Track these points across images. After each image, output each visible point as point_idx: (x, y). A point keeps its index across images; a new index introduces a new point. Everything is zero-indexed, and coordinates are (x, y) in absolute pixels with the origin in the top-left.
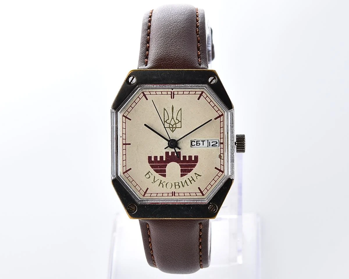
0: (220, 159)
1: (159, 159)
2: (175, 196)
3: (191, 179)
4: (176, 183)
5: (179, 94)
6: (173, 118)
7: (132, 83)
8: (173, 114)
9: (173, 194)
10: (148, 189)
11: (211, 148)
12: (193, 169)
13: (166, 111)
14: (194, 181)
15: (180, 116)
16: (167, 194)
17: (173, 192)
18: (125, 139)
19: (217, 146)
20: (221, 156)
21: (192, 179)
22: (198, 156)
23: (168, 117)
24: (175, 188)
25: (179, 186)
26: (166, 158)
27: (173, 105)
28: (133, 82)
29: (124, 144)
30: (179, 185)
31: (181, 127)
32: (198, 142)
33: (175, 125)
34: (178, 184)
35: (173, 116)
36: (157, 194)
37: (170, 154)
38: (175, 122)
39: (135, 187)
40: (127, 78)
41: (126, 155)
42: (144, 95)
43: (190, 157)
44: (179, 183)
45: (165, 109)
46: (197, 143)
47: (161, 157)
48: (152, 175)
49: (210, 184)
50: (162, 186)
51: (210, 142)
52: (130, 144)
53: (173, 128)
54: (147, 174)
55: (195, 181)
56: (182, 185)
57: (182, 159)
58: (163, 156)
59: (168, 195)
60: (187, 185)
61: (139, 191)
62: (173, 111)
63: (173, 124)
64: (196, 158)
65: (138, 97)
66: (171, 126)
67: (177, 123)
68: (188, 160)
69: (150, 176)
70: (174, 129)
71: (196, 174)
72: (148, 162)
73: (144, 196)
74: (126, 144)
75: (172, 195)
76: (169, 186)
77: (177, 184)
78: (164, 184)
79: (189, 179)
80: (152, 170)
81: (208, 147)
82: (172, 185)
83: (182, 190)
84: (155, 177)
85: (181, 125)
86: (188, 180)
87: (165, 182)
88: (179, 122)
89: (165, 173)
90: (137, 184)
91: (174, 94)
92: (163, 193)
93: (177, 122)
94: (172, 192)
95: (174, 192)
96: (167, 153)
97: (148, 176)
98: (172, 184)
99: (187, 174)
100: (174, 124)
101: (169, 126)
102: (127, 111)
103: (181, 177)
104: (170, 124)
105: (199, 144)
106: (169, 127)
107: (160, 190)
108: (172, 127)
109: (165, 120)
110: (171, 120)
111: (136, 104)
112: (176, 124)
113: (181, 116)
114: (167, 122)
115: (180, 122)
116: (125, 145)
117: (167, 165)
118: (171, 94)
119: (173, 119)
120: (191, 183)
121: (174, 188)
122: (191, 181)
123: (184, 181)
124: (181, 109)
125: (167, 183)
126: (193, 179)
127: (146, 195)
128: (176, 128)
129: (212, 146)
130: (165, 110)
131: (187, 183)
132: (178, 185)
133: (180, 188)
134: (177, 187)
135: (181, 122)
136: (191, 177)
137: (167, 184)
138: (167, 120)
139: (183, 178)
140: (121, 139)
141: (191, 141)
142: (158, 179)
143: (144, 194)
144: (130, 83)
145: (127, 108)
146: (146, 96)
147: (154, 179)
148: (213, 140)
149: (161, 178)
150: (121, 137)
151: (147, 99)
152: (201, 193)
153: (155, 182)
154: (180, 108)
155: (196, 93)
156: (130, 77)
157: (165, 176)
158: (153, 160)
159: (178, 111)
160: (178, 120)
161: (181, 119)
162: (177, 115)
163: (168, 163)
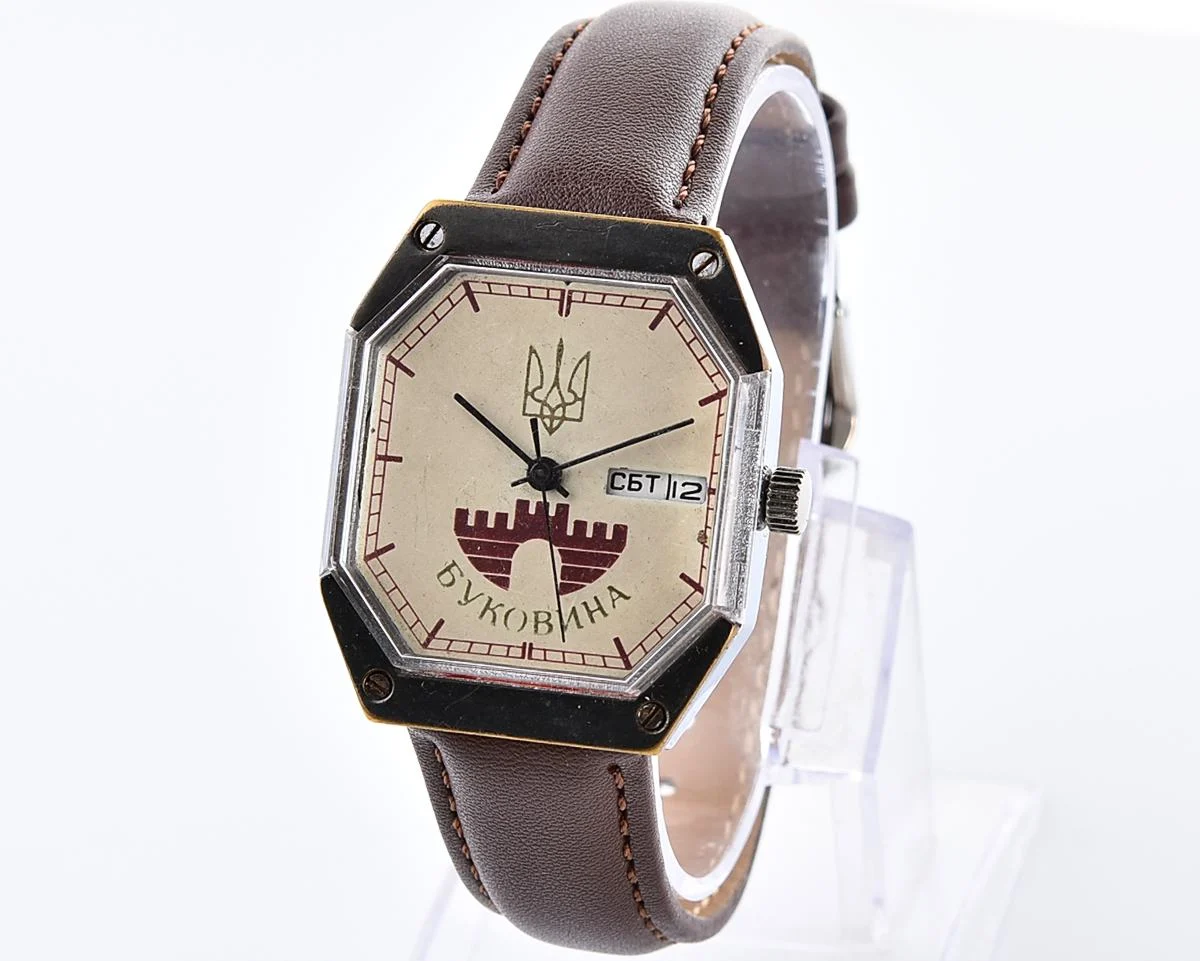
0: (702, 546)
1: (491, 524)
2: (530, 658)
3: (593, 606)
4: (540, 615)
5: (587, 300)
6: (556, 383)
7: (429, 246)
8: (558, 369)
9: (527, 650)
10: (441, 622)
11: (677, 503)
12: (604, 571)
13: (537, 356)
14: (603, 612)
15: (583, 380)
16: (506, 648)
17: (528, 646)
18: (387, 441)
19: (698, 499)
20: (706, 537)
21: (597, 607)
22: (626, 527)
23: (542, 377)
24: (536, 631)
25: (551, 626)
26: (516, 520)
28: (433, 244)
29: (379, 458)
30: (550, 622)
31: (580, 420)
32: (634, 479)
33: (561, 409)
34: (546, 617)
35: (557, 376)
36: (471, 646)
37: (532, 511)
38: (562, 399)
39: (399, 611)
40: (413, 231)
41: (381, 494)
42: (470, 294)
43: (600, 528)
44: (549, 615)
45: (532, 351)
46: (631, 482)
47: (502, 518)
48: (462, 575)
49: (656, 630)
50: (491, 619)
51: (675, 483)
52: (399, 459)
53: (552, 418)
55: (605, 615)
56: (562, 622)
57: (570, 532)
58: (507, 515)
59: (508, 651)
60: (578, 624)
61: (411, 628)
62: (559, 361)
63: (554, 406)
64: (621, 531)
65: (448, 297)
66: (547, 412)
67: (570, 404)
68: (590, 536)
69: (454, 579)
70: (556, 423)
71: (611, 589)
72: (455, 529)
73: (425, 645)
74: (386, 458)
75: (520, 655)
76: (515, 620)
77: (543, 617)
78: (501, 613)
79: (585, 603)
80: (463, 560)
81: (667, 498)
82: (526, 619)
84: (470, 584)
85: (582, 414)
86: (584, 607)
87: (501, 605)
88: (577, 399)
89: (508, 572)
90: (408, 603)
91: (569, 298)
92: (491, 645)
93: (569, 398)
94: (521, 645)
95: (531, 644)
96: (522, 505)
97: (447, 578)
98: (525, 614)
99: (583, 586)
100: (558, 407)
101: (542, 409)
102: (403, 341)
103: (560, 593)
104: (544, 403)
105: (637, 486)
106: (538, 413)
107: (484, 631)
108: (549, 413)
109: (530, 390)
110: (550, 392)
111: (439, 320)
112: (564, 405)
113: (586, 381)
114: (536, 394)
115: (580, 402)
116: (382, 462)
117: (518, 546)
118: (561, 300)
119: (555, 388)
120: (592, 620)
121: (533, 629)
122: (594, 614)
123: (570, 609)
124: (587, 356)
125: (510, 611)
126: (600, 608)
127: (433, 644)
128: (564, 418)
129: (682, 496)
130: (535, 352)
131: (576, 618)
132: (547, 622)
133: (551, 634)
134: (544, 628)
135: (583, 399)
136: (596, 598)
137: (511, 614)
138: (535, 390)
139: (566, 599)
140: (372, 438)
141: (614, 474)
142: (481, 594)
143: (428, 641)
144: (424, 245)
145: (404, 331)
146: (474, 298)
147: (468, 592)
148: (689, 476)
149: (493, 589)
150: (373, 431)
151: (477, 309)
152: (621, 660)
153: (469, 601)
154: (585, 353)
155: (646, 306)
156: (427, 223)
157: (503, 583)
158: (473, 524)
159: (577, 362)
160: (573, 393)
161: (584, 392)
162: (573, 377)
163: (522, 542)
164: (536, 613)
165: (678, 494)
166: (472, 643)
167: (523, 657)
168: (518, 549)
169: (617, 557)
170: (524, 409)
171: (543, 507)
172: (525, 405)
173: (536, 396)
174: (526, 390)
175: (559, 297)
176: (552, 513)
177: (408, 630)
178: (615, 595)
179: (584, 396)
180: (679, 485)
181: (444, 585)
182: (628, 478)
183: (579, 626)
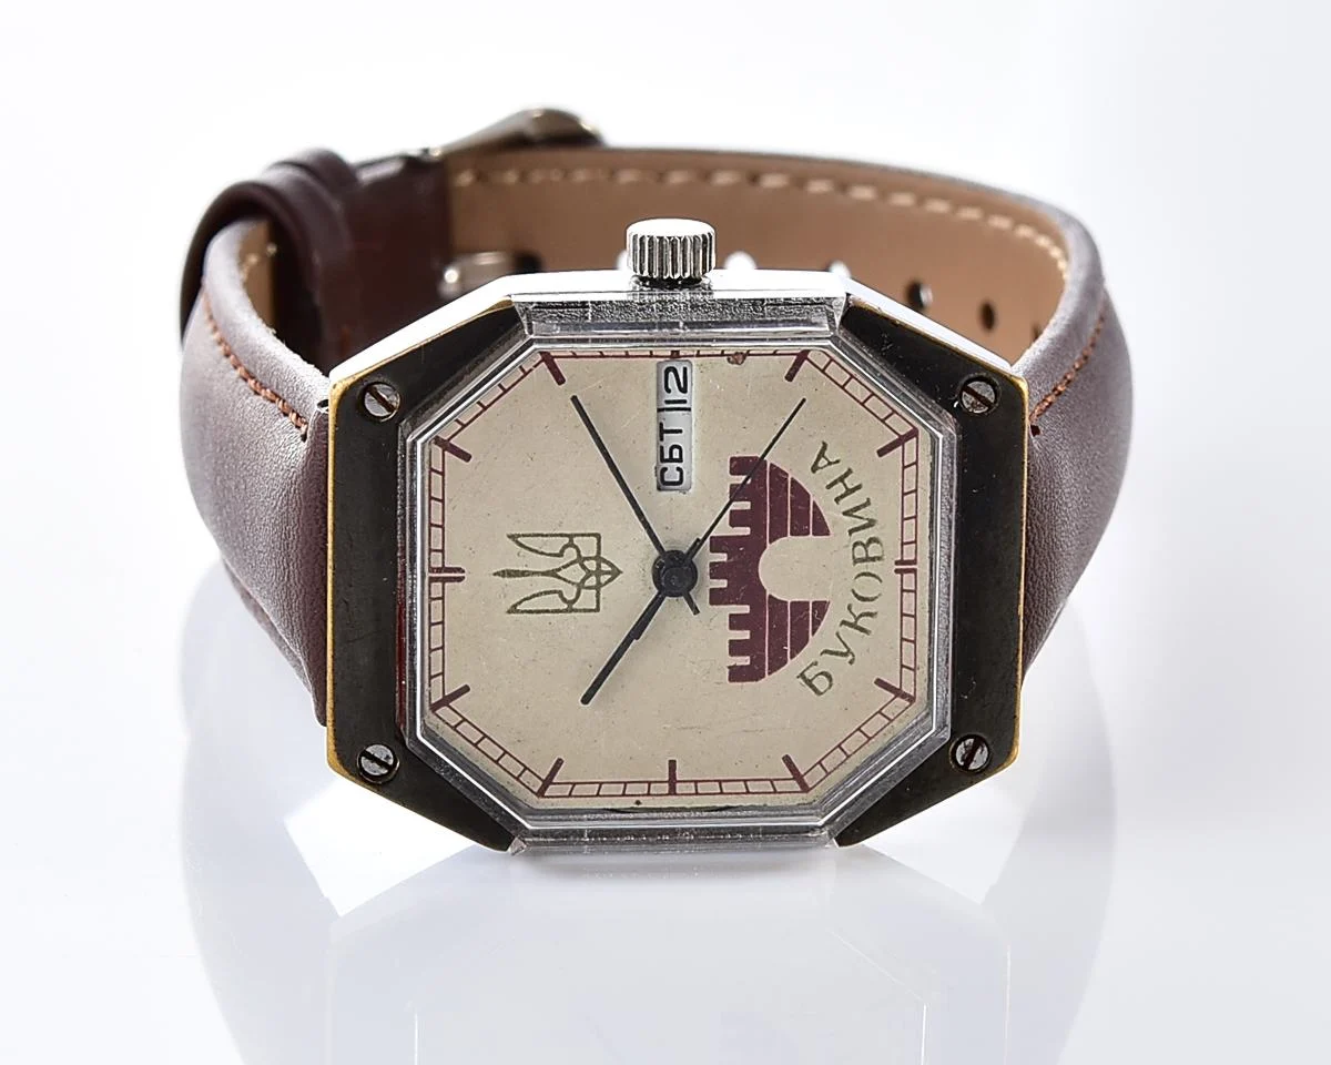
0: (748, 358)
1: (745, 635)
2: (915, 562)
3: (839, 489)
4: (857, 556)
6: (553, 573)
7: (391, 762)
8: (534, 573)
9: (905, 567)
10: (879, 682)
11: (693, 397)
12: (793, 481)
13: (520, 603)
14: (846, 475)
15: (545, 539)
16: (905, 594)
17: (900, 567)
18: (650, 783)
19: (685, 369)
20: (737, 354)
21: (840, 484)
22: (732, 460)
23: (546, 593)
24: (879, 558)
25: (871, 540)
26: (737, 603)
27: (495, 574)
28: (388, 757)
29: (672, 792)
30: (865, 542)
31: (598, 536)
32: (667, 456)
33: (586, 563)
34: (860, 547)
35: (544, 574)
36: (906, 640)
37: (723, 584)
38: (572, 563)
39: (870, 739)
40: (370, 784)
41: (720, 782)
42: (446, 701)
43: (736, 493)
44: (856, 544)
45: (513, 610)
46: (671, 460)
47: (736, 622)
48: (816, 664)
49: (862, 404)
50: (869, 618)
51: (668, 402)
52: (672, 764)
53: (599, 572)
54: (812, 686)
55: (850, 471)
56: (864, 527)
57: (746, 531)
58: (731, 616)
59: (909, 591)
60: (864, 505)
61: (891, 721)
62: (523, 574)
63: (584, 573)
64: (738, 466)
65: (454, 728)
66: (592, 581)
67: (578, 551)
68: (749, 503)
69: (822, 673)
70: (604, 567)
71: (815, 468)
72: (757, 680)
73: (912, 699)
74: (672, 781)
75: (913, 575)
76: (867, 587)
77: (860, 552)
78: (859, 607)
79: (837, 500)
80: (795, 665)
81: (689, 409)
82: (864, 574)
83: (888, 531)
84: (826, 652)
85: (589, 535)
86: (842, 501)
87: (849, 608)
88: (571, 544)
89: (808, 603)
90: (859, 729)
91: (439, 570)
92: (902, 615)
93: (571, 554)
94: (899, 576)
95: (897, 563)
96: (717, 597)
97: (822, 683)
98: (859, 576)
99: (815, 505)
100: (584, 567)
101: (589, 588)
102: (517, 779)
103: (827, 534)
104: (580, 586)
105: (676, 451)
106: (594, 591)
107: (886, 625)
108: (594, 578)
109: (566, 606)
110: (565, 580)
111: (485, 736)
112: (581, 560)
113: (547, 536)
114: (570, 597)
115: (575, 540)
116: (678, 785)
117: (770, 596)
118: (444, 580)
120: (858, 487)
121: (877, 563)
122: (850, 487)
123: (846, 518)
124: (513, 537)
125: (856, 595)
126: (841, 479)
127: (908, 689)
128: (598, 558)
129: (684, 390)
130: (515, 606)
131: (857, 508)
132: (865, 546)
133: (882, 539)
134: (873, 550)
135: (571, 536)
136: (829, 487)
137: (860, 594)
138: (564, 600)
139: (835, 523)
140: (647, 803)
141: (663, 484)
142: (838, 635)
143: (904, 696)
144: (390, 768)
145: (504, 779)
146: (451, 695)
147: (836, 653)
148: (658, 385)
149: (830, 622)
150: (638, 803)
151: (466, 689)
152: (906, 444)
153: (849, 650)
154: (510, 541)
155: (440, 470)
156: (362, 769)
157: (821, 607)
158: (748, 658)
159: (523, 550)
160: (562, 551)
161: (561, 535)
162: (542, 553)
163: (765, 591)
164: (856, 561)
165: (681, 396)
166: (902, 639)
167: (914, 571)
168: (775, 595)
169: (772, 465)
170: (590, 611)
171: (717, 571)
172: (585, 611)
173: (573, 598)
174: (566, 611)
175: (440, 584)
176: (723, 557)
177: (894, 723)
178: (823, 462)
179: (566, 535)
180: (670, 397)
181: (831, 686)
182: (665, 465)
183: (868, 503)
